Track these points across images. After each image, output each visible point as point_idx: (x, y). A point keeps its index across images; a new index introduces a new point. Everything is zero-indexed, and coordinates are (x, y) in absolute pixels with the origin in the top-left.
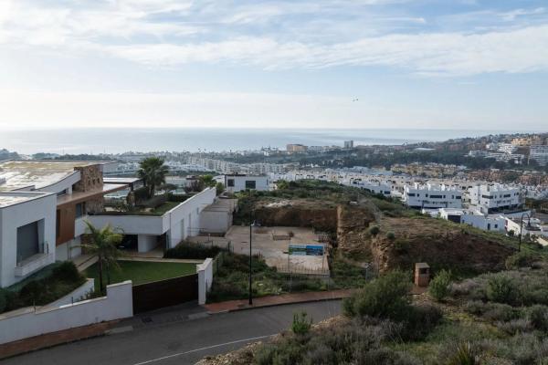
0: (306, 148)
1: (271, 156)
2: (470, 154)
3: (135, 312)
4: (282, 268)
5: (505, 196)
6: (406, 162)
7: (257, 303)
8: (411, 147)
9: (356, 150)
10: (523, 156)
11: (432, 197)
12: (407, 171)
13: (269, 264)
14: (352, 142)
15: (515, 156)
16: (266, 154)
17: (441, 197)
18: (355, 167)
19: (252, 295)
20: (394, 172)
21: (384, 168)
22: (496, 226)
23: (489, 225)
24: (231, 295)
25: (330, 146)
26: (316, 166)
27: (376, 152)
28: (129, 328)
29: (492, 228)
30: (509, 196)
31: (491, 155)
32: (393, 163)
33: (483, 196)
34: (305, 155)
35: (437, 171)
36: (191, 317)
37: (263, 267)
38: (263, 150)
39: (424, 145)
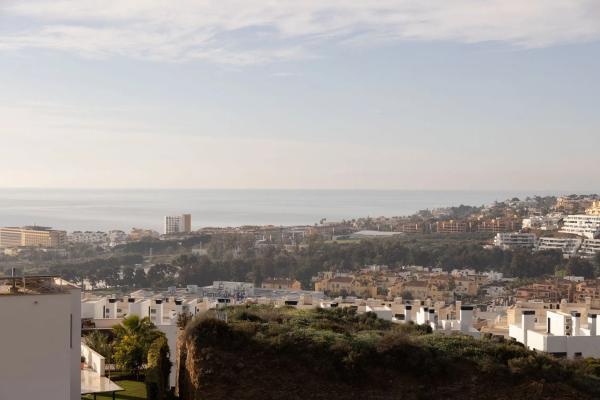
0: (59, 236)
6: (348, 267)
8: (344, 229)
9: (204, 238)
14: (187, 218)
18: (216, 284)
21: (297, 284)
25: (128, 232)
26: (101, 284)
27: (260, 243)
32: (316, 268)
34: (58, 257)
39: (368, 224)
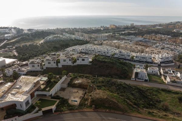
0: (116, 26)
1: (103, 30)
2: (175, 30)
3: (43, 114)
5: (167, 58)
7: (62, 113)
11: (142, 58)
12: (148, 38)
14: (133, 24)
17: (145, 58)
18: (131, 36)
20: (144, 38)
21: (141, 36)
22: (155, 72)
23: (153, 71)
27: (141, 29)
28: (42, 117)
29: (154, 72)
30: (168, 58)
33: (160, 58)
35: (159, 38)
36: (51, 115)
38: (101, 27)
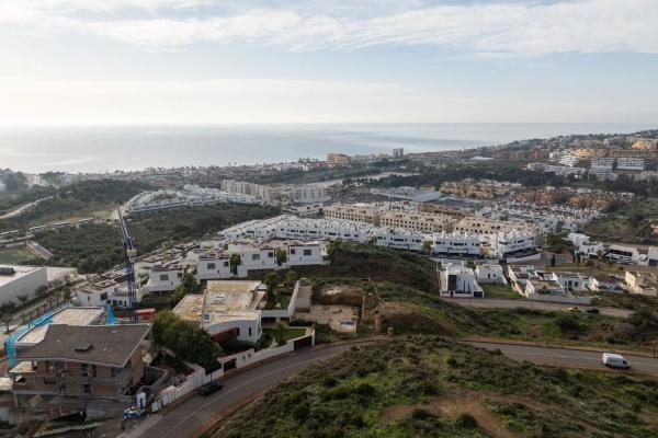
0: (349, 158)
1: (310, 171)
2: (529, 166)
4: (338, 330)
5: (519, 242)
6: (458, 179)
9: (406, 160)
10: (583, 170)
11: (455, 244)
12: (456, 191)
13: (333, 328)
14: (402, 149)
15: (576, 170)
16: (305, 168)
17: (462, 245)
19: (329, 342)
20: (443, 192)
21: (432, 188)
23: (489, 275)
24: (323, 342)
25: (377, 155)
27: (427, 164)
29: (492, 277)
30: (523, 241)
31: (551, 168)
33: (500, 242)
34: (348, 168)
35: (487, 192)
37: (331, 330)
38: (301, 162)
